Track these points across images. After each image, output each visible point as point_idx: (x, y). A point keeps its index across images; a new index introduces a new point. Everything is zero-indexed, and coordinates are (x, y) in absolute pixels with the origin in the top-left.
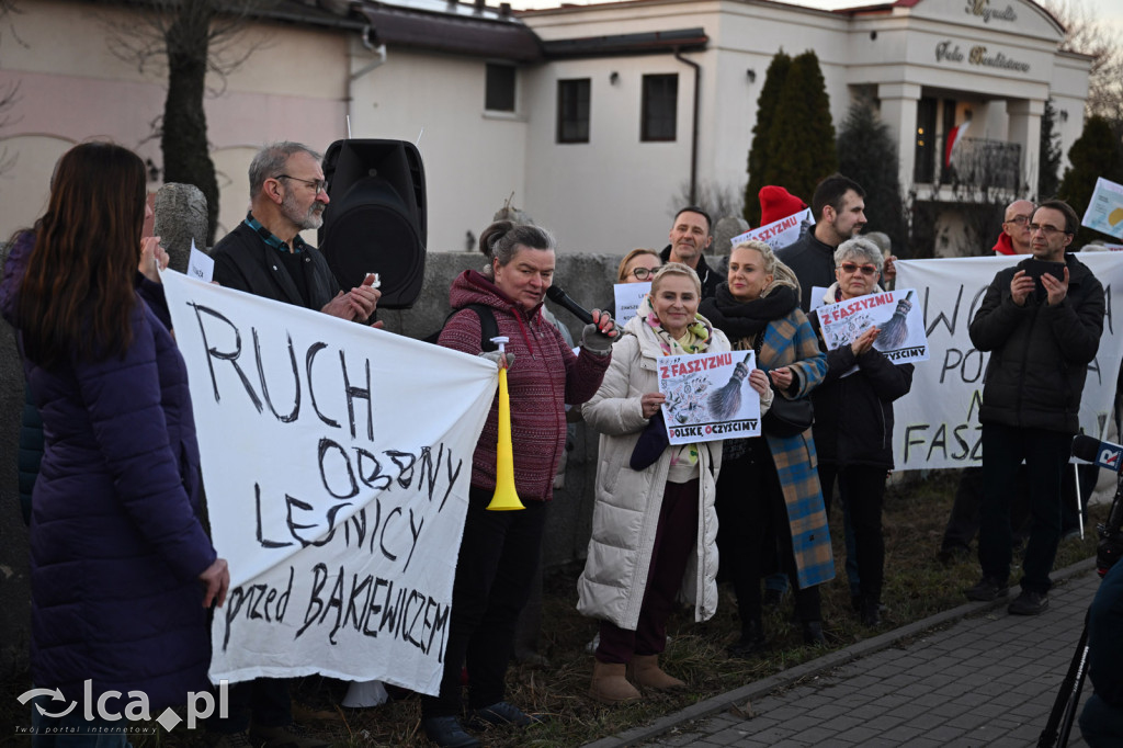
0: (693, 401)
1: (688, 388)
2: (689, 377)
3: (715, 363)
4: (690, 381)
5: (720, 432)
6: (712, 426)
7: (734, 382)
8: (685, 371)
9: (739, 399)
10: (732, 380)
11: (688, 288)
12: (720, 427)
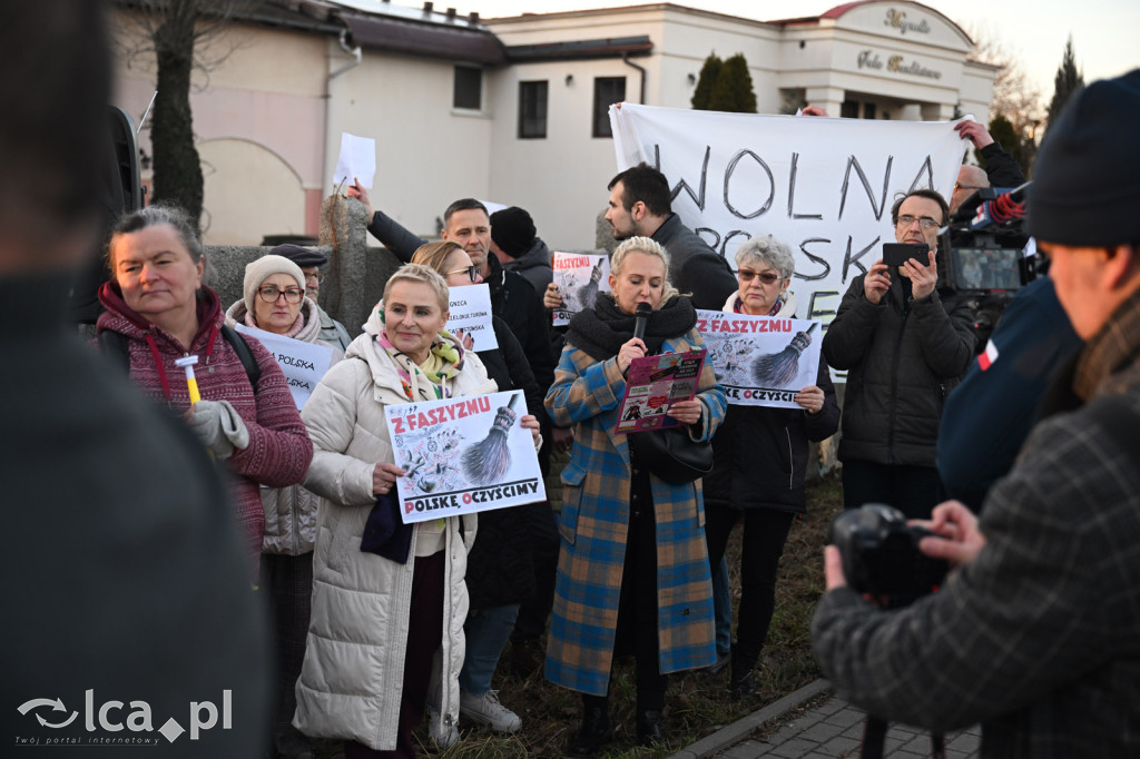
0: (442, 461)
1: (432, 446)
2: (432, 431)
3: (466, 410)
4: (434, 435)
5: (483, 500)
6: (471, 493)
7: (497, 433)
8: (427, 423)
9: (507, 455)
10: (493, 431)
11: (424, 299)
12: (484, 494)
